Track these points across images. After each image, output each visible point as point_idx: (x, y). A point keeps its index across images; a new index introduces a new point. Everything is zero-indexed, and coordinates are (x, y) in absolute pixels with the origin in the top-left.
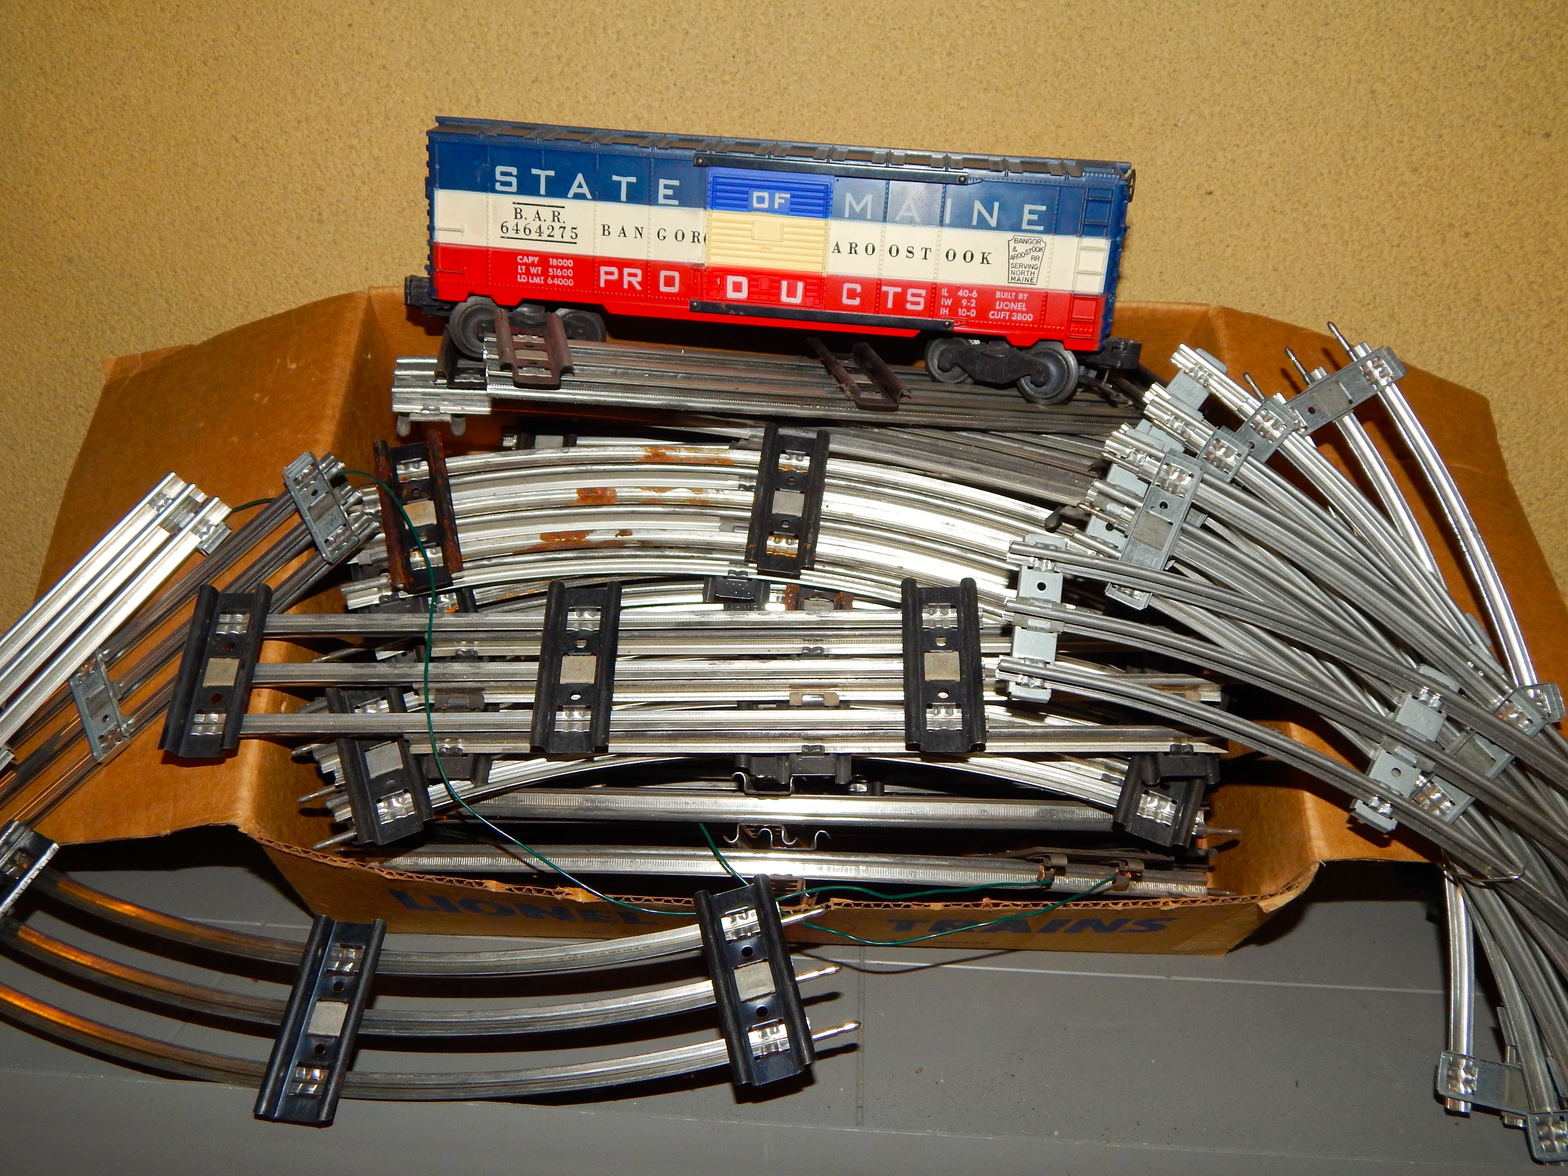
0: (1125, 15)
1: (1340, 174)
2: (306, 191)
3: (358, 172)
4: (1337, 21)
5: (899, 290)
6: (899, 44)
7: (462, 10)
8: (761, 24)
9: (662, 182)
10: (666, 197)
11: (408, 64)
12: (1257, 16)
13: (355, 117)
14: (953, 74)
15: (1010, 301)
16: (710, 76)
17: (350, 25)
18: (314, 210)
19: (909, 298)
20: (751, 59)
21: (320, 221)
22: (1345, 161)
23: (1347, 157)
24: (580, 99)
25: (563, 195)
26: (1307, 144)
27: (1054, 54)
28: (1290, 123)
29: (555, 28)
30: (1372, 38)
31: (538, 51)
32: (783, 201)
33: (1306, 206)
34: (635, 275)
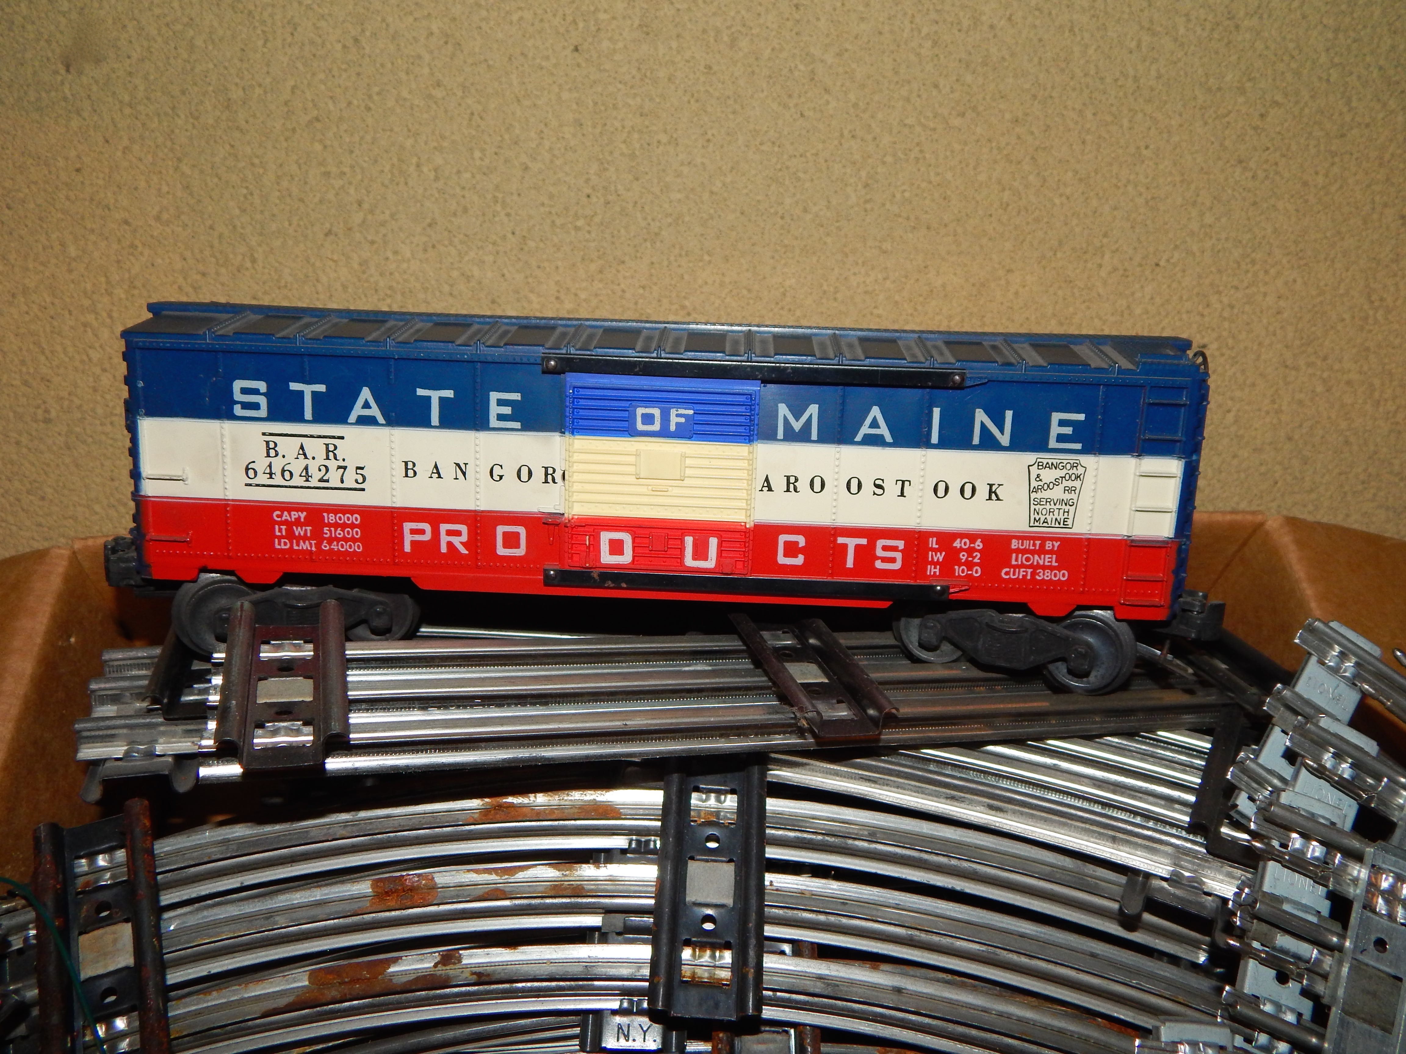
0: (1088, 131)
1: (1366, 318)
2: (26, 383)
3: (95, 355)
4: (1355, 132)
5: (864, 541)
6: (801, 175)
7: (228, 147)
8: (622, 154)
9: (494, 396)
10: (501, 417)
11: (158, 218)
12: (1255, 128)
13: (89, 286)
14: (872, 209)
15: (1033, 552)
16: (559, 222)
17: (78, 170)
18: (38, 407)
19: (879, 552)
20: (610, 198)
21: (47, 421)
22: (1372, 302)
23: (1374, 297)
24: (390, 254)
25: (342, 419)
26: (1322, 283)
27: (999, 182)
28: (1300, 258)
29: (352, 167)
30: (1399, 151)
31: (331, 196)
32: (683, 420)
33: (1325, 359)
34: (458, 533)
